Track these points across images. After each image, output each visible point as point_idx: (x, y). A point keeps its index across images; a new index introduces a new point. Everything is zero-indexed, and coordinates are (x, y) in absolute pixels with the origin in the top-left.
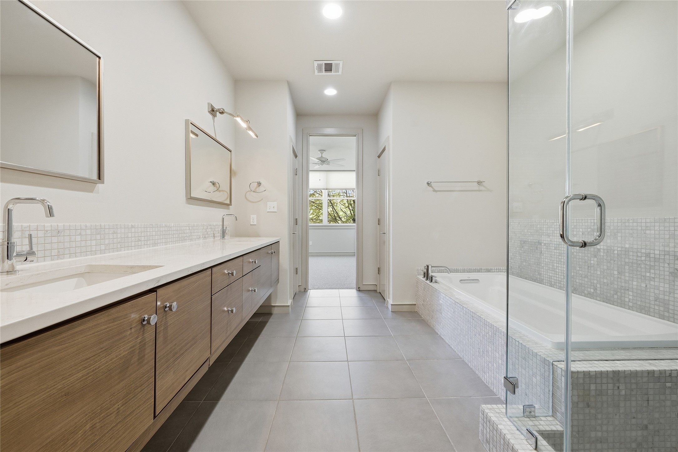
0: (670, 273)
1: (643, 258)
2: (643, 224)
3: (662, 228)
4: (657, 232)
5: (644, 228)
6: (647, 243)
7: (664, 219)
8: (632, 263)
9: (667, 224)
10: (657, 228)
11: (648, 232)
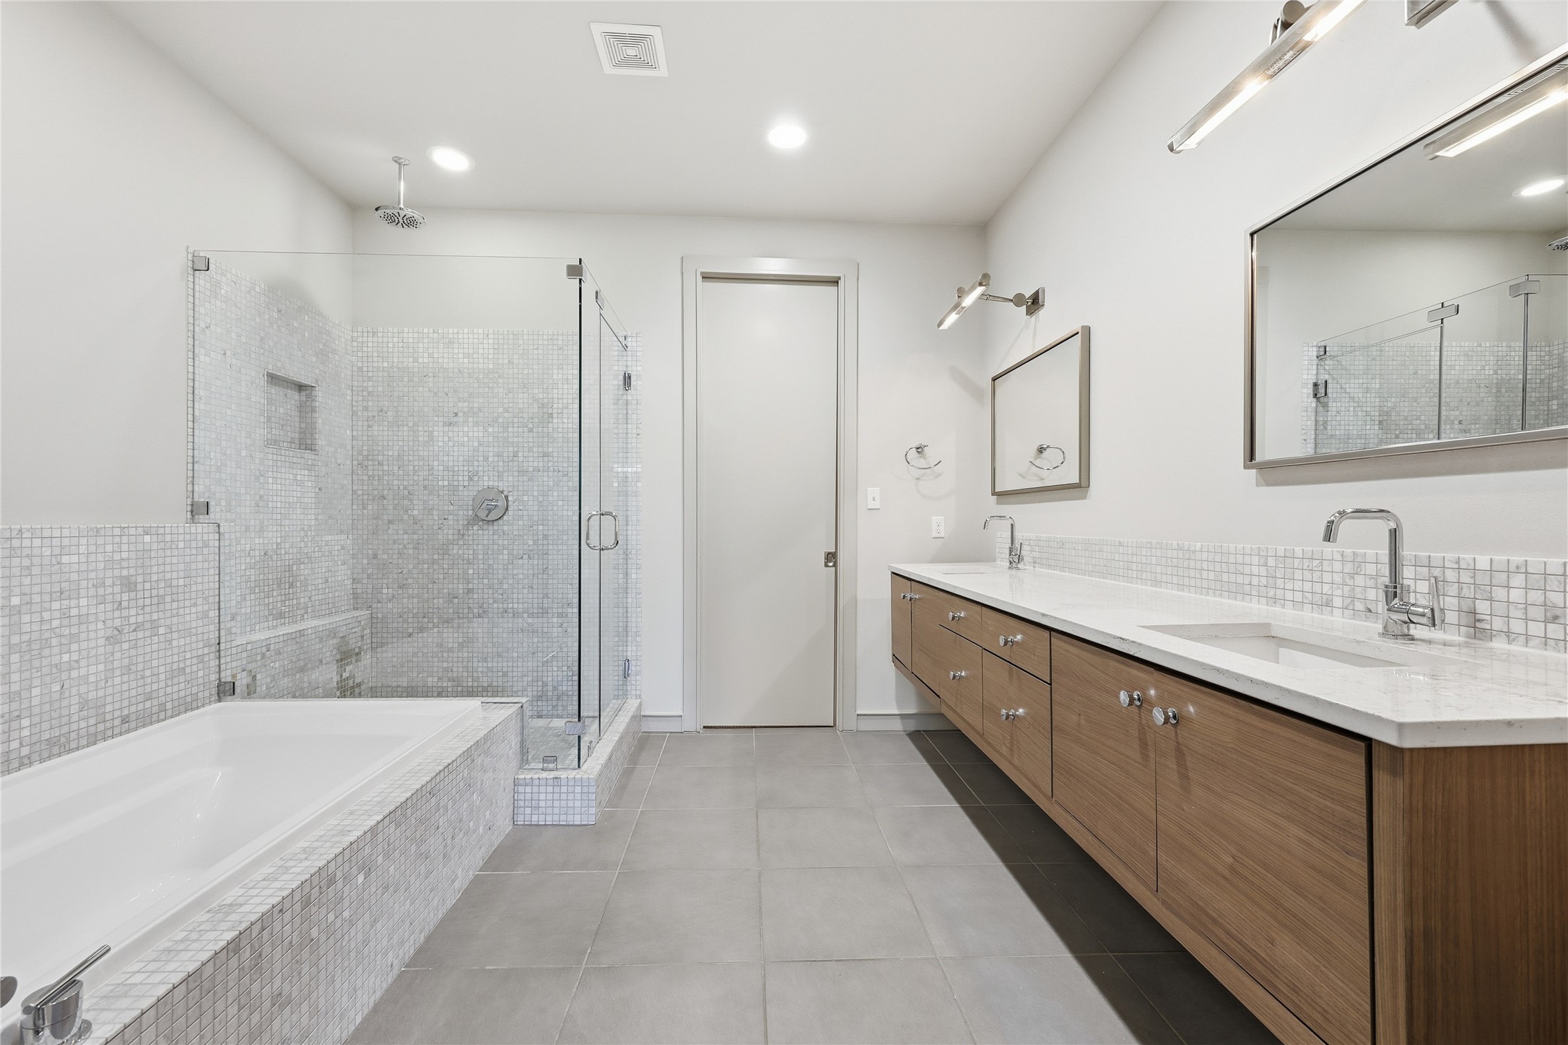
0: (107, 639)
1: (56, 623)
2: (56, 542)
3: (92, 549)
4: (83, 559)
5: (57, 551)
6: (63, 585)
7: (95, 530)
8: (30, 642)
9: (100, 540)
10: (83, 549)
11: (65, 559)
